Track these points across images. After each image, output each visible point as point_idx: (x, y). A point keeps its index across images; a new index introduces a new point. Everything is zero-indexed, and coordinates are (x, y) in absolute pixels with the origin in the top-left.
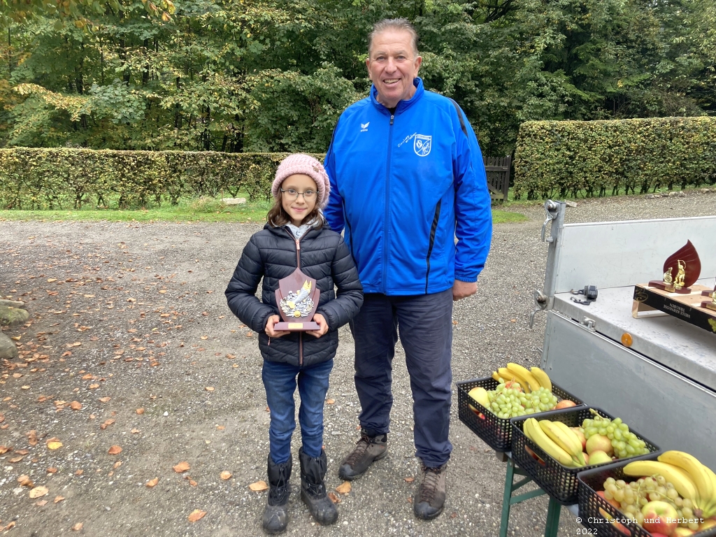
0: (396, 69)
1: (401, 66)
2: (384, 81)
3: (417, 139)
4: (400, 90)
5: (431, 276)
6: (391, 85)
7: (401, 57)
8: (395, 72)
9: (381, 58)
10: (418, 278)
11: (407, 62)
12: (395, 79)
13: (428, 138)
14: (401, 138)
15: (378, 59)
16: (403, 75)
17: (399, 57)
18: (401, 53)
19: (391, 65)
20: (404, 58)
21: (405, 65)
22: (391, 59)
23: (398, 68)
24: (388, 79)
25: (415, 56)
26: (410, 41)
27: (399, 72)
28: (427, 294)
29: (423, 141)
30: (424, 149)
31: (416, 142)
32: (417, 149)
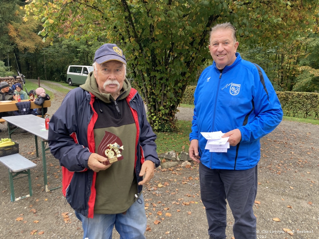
0: (223, 49)
1: (226, 47)
2: (217, 56)
3: (232, 86)
4: (226, 60)
5: (238, 160)
6: (220, 58)
7: (227, 43)
8: (223, 51)
9: (215, 44)
10: (230, 160)
11: (230, 45)
12: (223, 55)
13: (239, 86)
14: (223, 85)
15: (214, 45)
16: (228, 52)
17: (225, 43)
18: (226, 41)
19: (220, 48)
20: (228, 43)
21: (229, 47)
22: (220, 44)
23: (224, 49)
24: (219, 55)
25: (234, 42)
26: (231, 35)
27: (225, 51)
28: (235, 170)
29: (236, 87)
30: (235, 92)
31: (232, 88)
32: (231, 91)
